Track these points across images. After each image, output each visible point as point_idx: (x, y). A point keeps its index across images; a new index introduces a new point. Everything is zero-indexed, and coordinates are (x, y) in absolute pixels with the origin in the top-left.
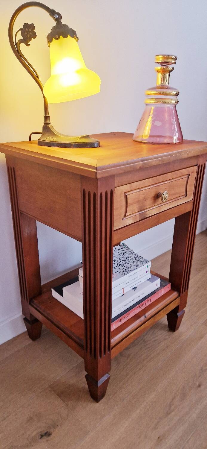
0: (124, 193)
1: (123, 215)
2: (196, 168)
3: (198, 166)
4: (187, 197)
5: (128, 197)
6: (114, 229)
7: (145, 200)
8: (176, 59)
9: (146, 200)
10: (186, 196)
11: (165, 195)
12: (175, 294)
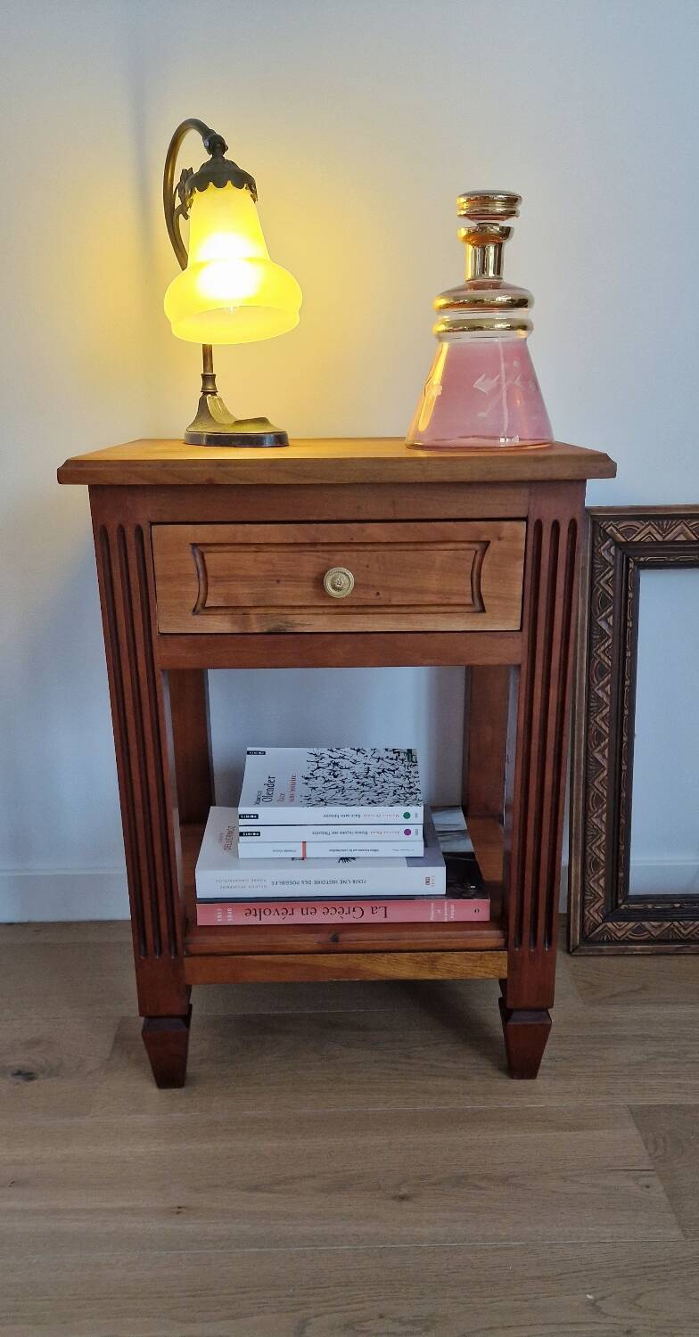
0: (194, 545)
1: (193, 602)
2: (522, 526)
3: (532, 523)
4: (483, 614)
5: (207, 557)
6: (162, 631)
7: (278, 581)
8: (512, 200)
9: (282, 583)
10: (483, 610)
11: (342, 581)
12: (492, 937)
